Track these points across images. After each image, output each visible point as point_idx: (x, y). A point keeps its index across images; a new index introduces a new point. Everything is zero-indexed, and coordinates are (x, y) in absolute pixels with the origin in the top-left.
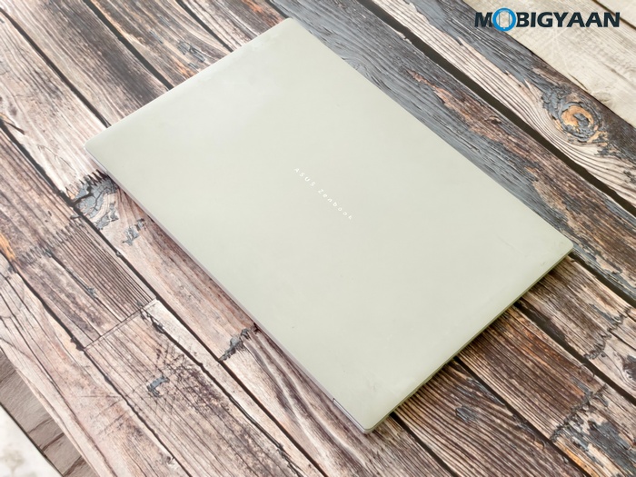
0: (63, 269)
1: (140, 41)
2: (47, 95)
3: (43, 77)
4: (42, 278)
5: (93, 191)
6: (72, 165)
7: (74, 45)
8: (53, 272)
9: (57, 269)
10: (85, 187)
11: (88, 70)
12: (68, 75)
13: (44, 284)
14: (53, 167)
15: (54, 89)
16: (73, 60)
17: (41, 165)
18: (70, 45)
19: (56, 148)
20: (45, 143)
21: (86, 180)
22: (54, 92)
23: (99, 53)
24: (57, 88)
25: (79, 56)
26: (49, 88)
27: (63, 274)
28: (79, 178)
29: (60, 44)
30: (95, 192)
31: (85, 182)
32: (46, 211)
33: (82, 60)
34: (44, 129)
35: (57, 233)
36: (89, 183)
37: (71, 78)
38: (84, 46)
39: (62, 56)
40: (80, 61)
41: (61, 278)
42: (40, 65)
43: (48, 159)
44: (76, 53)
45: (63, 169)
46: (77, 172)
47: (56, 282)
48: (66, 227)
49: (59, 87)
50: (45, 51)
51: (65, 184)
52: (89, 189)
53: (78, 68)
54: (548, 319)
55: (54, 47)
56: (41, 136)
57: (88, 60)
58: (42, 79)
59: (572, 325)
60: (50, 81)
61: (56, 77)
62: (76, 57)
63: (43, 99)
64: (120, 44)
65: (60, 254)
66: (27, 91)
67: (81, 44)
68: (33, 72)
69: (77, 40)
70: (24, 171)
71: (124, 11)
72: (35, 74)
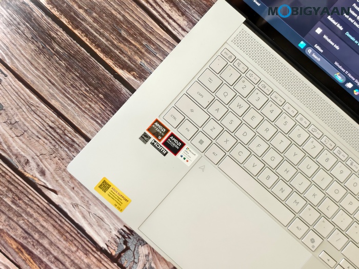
1: (133, 75)
2: (67, 150)
3: (58, 131)
5: (129, 245)
6: (106, 220)
7: (77, 92)
10: (122, 241)
11: (96, 116)
12: (80, 125)
14: (90, 224)
15: (70, 142)
16: (79, 108)
17: (80, 224)
18: (73, 91)
19: (88, 205)
20: (77, 200)
21: (121, 234)
22: (72, 146)
23: (101, 96)
24: (73, 141)
25: (84, 103)
26: (67, 142)
28: (115, 233)
29: (64, 92)
30: (131, 244)
31: (120, 236)
33: (88, 106)
34: (72, 186)
36: (123, 236)
37: (83, 128)
38: (86, 90)
39: (69, 105)
40: (86, 108)
42: (53, 119)
43: (84, 217)
44: (80, 100)
45: (99, 226)
46: (112, 227)
49: (75, 139)
50: (53, 102)
51: (104, 240)
52: (125, 243)
53: (86, 116)
55: (60, 96)
56: (72, 194)
57: (93, 105)
58: (57, 133)
60: (65, 135)
61: (70, 129)
62: (82, 105)
63: (64, 154)
64: (117, 83)
66: (48, 149)
67: (83, 89)
68: (48, 128)
69: (78, 85)
70: (67, 232)
71: (113, 44)
72: (50, 130)
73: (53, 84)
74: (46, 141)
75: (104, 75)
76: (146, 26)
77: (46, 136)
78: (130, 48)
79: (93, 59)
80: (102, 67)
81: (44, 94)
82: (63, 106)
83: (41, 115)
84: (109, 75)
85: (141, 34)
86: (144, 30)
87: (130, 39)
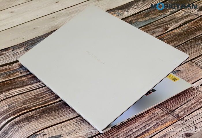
0: (180, 107)
4: (185, 112)
8: (182, 109)
9: (180, 109)
13: (188, 111)
27: (182, 107)
32: (152, 114)
35: (163, 110)
39: (67, 116)
41: (184, 107)
47: (186, 108)
48: (160, 109)
54: (187, 21)
59: (188, 18)
62: (68, 113)
65: (173, 109)
66: (86, 125)
67: (61, 111)
68: (76, 124)
69: (58, 112)
70: (131, 122)
71: (44, 100)
72: (77, 123)
73: (55, 119)
74: (82, 125)
75: (57, 105)
76: (40, 91)
77: (80, 125)
78: (47, 96)
79: (48, 107)
80: (53, 105)
81: (58, 122)
82: (67, 118)
83: (68, 125)
84: (57, 103)
85: (43, 93)
86: (41, 92)
87: (43, 96)
